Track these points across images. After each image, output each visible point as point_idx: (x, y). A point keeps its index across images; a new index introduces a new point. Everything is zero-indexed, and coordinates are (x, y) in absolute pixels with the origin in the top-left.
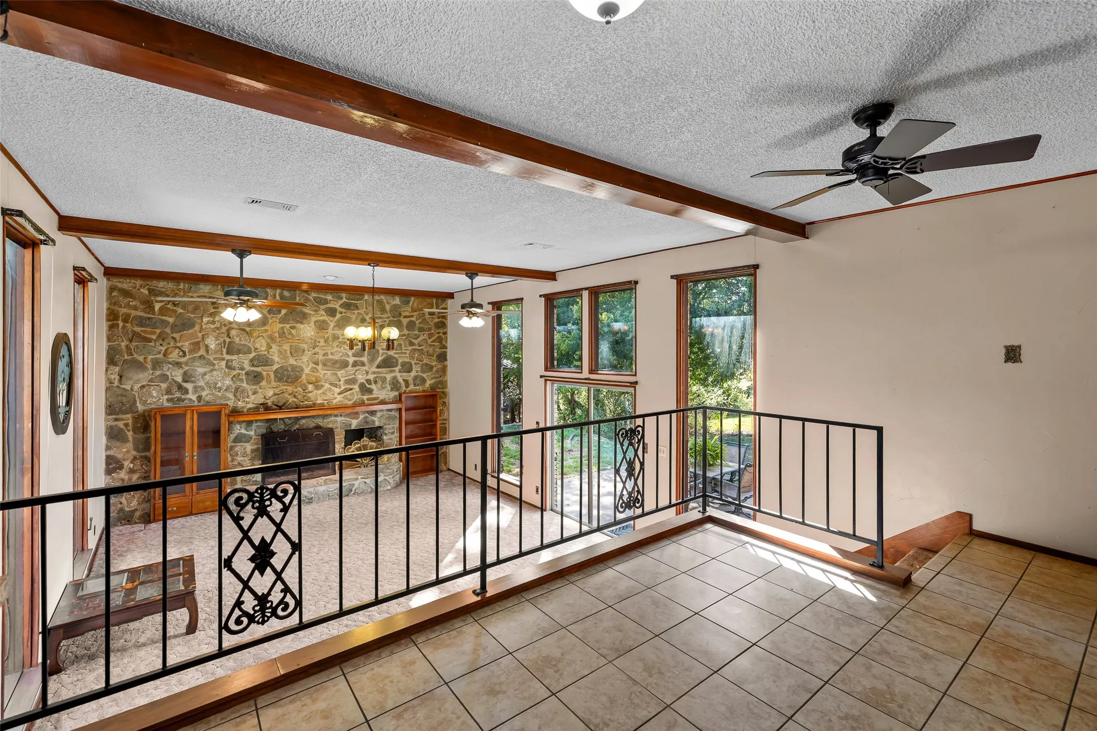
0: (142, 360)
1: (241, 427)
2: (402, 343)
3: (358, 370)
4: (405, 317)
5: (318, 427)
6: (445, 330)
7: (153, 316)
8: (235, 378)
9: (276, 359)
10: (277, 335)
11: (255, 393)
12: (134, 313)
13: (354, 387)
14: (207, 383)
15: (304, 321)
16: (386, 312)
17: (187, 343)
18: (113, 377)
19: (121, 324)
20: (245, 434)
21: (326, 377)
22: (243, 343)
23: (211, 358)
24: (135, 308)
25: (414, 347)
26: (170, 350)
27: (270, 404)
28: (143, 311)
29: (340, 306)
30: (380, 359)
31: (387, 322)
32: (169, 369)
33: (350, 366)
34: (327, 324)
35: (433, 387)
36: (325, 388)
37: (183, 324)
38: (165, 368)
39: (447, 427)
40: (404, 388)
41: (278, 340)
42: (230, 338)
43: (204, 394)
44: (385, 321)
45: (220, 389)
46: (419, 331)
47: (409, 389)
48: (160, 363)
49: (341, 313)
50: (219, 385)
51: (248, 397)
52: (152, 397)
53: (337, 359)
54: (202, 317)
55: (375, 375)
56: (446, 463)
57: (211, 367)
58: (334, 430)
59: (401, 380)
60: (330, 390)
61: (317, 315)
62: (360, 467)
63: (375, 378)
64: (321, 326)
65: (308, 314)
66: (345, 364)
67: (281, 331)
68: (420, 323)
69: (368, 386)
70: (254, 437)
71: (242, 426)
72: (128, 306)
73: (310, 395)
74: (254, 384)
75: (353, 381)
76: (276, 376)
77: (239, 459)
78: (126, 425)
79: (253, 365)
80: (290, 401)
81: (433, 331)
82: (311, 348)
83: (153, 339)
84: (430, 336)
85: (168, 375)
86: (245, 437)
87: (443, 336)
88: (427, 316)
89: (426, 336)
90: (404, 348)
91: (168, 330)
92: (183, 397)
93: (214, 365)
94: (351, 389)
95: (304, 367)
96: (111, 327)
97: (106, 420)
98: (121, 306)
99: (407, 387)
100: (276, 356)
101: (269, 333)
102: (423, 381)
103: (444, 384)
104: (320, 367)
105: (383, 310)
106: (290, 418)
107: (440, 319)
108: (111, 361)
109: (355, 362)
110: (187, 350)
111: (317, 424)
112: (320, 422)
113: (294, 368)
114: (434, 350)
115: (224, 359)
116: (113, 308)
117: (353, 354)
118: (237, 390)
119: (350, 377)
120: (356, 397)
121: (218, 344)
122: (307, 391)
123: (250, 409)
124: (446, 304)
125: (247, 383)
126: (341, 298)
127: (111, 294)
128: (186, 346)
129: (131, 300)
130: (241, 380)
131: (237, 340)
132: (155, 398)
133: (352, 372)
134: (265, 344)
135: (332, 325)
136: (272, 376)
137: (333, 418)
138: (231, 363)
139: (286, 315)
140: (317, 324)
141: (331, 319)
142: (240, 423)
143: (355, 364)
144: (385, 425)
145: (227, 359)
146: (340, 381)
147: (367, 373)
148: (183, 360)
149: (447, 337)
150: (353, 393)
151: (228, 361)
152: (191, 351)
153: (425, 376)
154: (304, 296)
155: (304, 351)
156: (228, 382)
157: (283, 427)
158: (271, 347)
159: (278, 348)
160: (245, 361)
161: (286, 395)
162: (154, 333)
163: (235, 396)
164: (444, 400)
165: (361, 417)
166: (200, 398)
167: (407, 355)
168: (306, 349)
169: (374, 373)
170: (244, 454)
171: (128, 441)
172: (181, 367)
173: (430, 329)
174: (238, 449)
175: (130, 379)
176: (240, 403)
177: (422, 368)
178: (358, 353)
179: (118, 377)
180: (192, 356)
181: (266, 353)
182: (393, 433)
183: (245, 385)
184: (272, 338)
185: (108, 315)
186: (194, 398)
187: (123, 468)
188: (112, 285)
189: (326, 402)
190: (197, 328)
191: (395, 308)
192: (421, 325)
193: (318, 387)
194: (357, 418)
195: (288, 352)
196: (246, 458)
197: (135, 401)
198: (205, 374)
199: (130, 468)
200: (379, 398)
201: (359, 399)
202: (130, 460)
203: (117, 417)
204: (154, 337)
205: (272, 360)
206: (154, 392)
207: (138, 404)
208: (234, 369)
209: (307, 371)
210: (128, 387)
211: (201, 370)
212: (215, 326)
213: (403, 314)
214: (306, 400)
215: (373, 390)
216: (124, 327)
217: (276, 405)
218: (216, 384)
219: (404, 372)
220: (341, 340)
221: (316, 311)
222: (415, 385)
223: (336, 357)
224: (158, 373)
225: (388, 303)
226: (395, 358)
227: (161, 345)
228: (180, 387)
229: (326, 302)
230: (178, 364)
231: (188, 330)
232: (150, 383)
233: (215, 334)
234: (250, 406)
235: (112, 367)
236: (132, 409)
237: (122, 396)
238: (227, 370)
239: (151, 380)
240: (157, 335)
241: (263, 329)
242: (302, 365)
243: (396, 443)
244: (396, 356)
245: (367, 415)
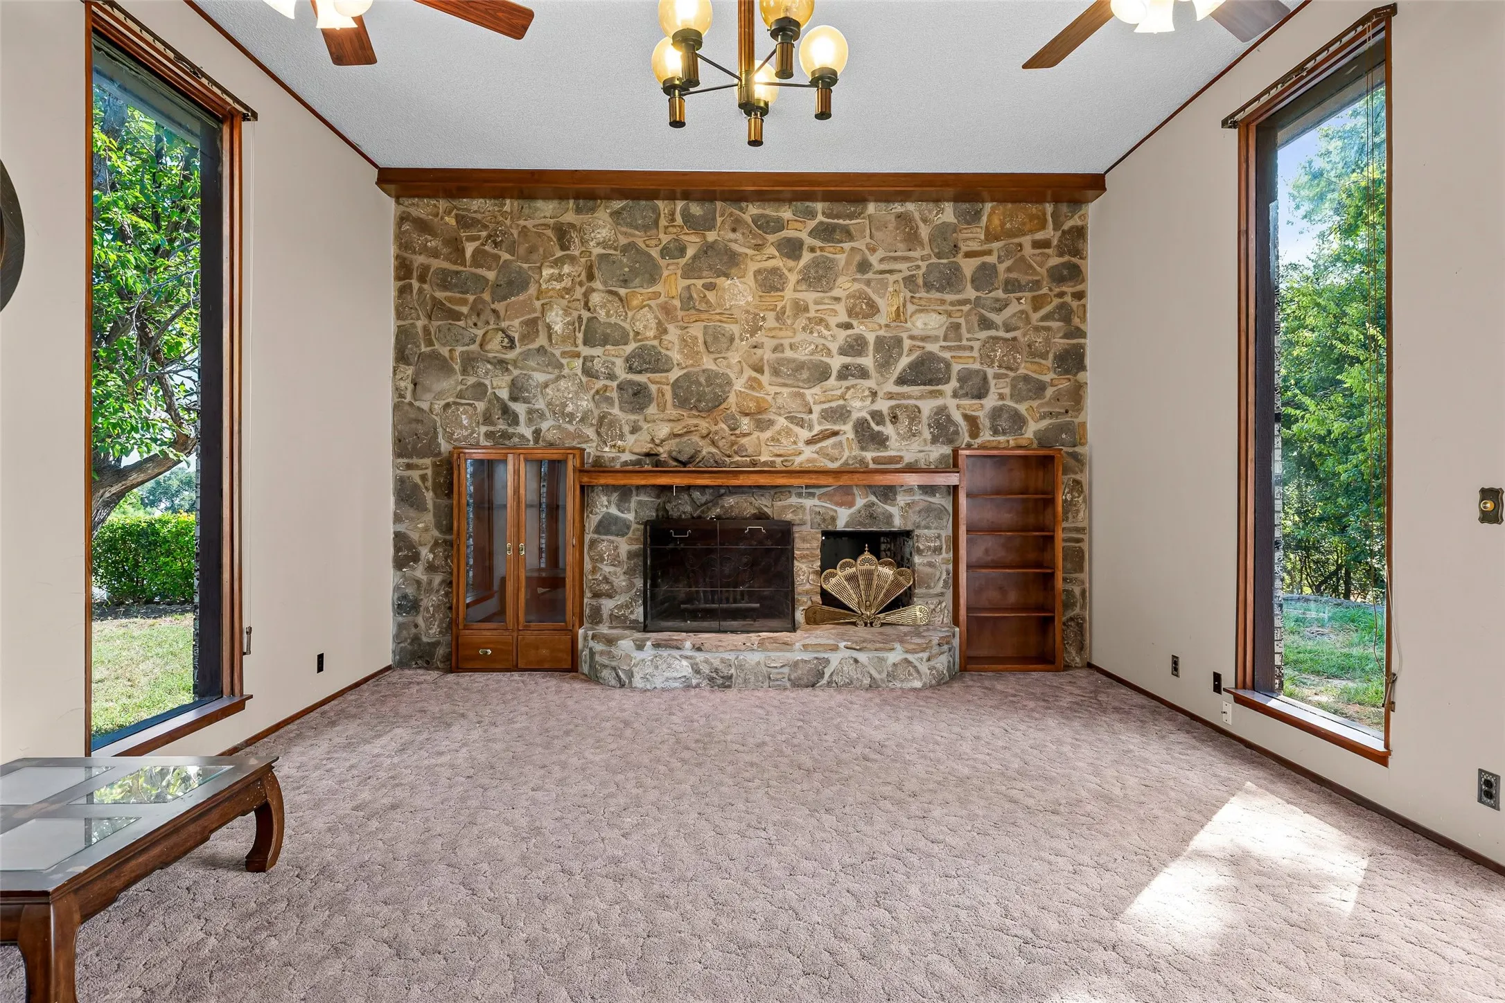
0: (447, 355)
1: (609, 502)
2: (962, 321)
3: (853, 386)
4: (968, 255)
5: (761, 516)
6: (1079, 288)
7: (461, 268)
8: (601, 396)
9: (676, 356)
10: (677, 303)
11: (635, 430)
12: (436, 264)
13: (843, 428)
14: (549, 404)
15: (733, 271)
16: (922, 244)
17: (516, 322)
18: (403, 384)
19: (416, 285)
20: (617, 518)
21: (780, 401)
22: (613, 320)
23: (557, 353)
24: (435, 254)
25: (993, 333)
26: (488, 337)
27: (664, 456)
28: (447, 259)
29: (810, 234)
30: (905, 361)
31: (924, 269)
32: (487, 373)
33: (834, 374)
34: (781, 276)
35: (1043, 439)
36: (777, 427)
37: (510, 283)
38: (481, 371)
39: (1085, 547)
40: (967, 439)
41: (680, 314)
42: (589, 310)
43: (545, 426)
44: (918, 267)
45: (571, 416)
46: (1006, 291)
47: (979, 441)
48: (473, 360)
49: (812, 250)
50: (570, 408)
51: (622, 437)
52: (461, 426)
53: (803, 358)
54: (540, 268)
55: (893, 403)
56: (1081, 648)
57: (556, 371)
58: (795, 529)
59: (957, 417)
60: (788, 432)
61: (758, 258)
62: (854, 624)
63: (892, 408)
64: (770, 282)
65: (740, 254)
66: (822, 374)
67: (686, 294)
68: (1009, 270)
69: (876, 428)
70: (634, 526)
71: (612, 499)
72: (425, 250)
73: (744, 441)
74: (633, 411)
75: (840, 414)
76: (675, 395)
77: (607, 569)
78: (423, 478)
79: (631, 369)
80: (704, 453)
81: (1045, 290)
82: (747, 332)
83: (462, 314)
84: (1037, 303)
85: (485, 386)
86: (615, 524)
87: (1075, 304)
88: (1028, 251)
89: (1025, 305)
90: (965, 335)
91: (486, 296)
92: (511, 430)
93: (561, 366)
94: (835, 434)
95: (732, 376)
96: (403, 291)
97: (396, 466)
98: (414, 252)
99: (974, 433)
100: (677, 347)
101: (662, 299)
102: (1018, 421)
103: (1077, 435)
104: (765, 379)
105: (912, 238)
106: (703, 488)
107: (1066, 258)
108: (401, 357)
109: (846, 367)
110: (516, 336)
111: (759, 509)
112: (764, 503)
113: (711, 377)
114: (1047, 340)
115: (578, 355)
116: (406, 255)
117: (840, 348)
118: (601, 419)
119: (834, 404)
120: (846, 454)
121: (568, 323)
122: (737, 432)
123: (625, 463)
124: (1083, 217)
125: (621, 409)
126: (812, 214)
127: (400, 228)
128: (515, 326)
129: (429, 238)
130: (609, 401)
131: (602, 314)
132: (466, 428)
133: (839, 392)
134: (653, 325)
135: (793, 278)
136: (669, 396)
137: (794, 500)
138: (590, 364)
139: (695, 257)
140: (759, 278)
141: (791, 263)
142: (608, 489)
143: (845, 373)
144: (918, 527)
145: (583, 354)
146: (811, 412)
147: (874, 394)
148: (511, 355)
149: (1084, 306)
150: (840, 442)
151: (585, 359)
152: (525, 338)
153: (1022, 408)
154: (731, 215)
155: (732, 340)
156: (585, 403)
157: (688, 508)
158: (665, 331)
159: (679, 332)
160: (615, 358)
161: (695, 438)
162: (464, 302)
163: (598, 434)
164: (1078, 477)
165: (860, 502)
166: (537, 433)
167: (976, 354)
168: (737, 336)
169: (890, 396)
170: (615, 562)
171: (426, 509)
172: (507, 369)
173: (1037, 284)
174: (603, 546)
175: (429, 390)
176: (607, 449)
177: (1014, 387)
178: (851, 347)
179: (410, 387)
180: (525, 348)
181: (656, 343)
182: (938, 550)
183: (616, 411)
184: (667, 310)
185: (397, 269)
186: (528, 432)
187: (419, 560)
188: (404, 212)
189: (779, 460)
190: (532, 290)
191: (943, 233)
192: (1013, 275)
193: (762, 425)
194: (851, 504)
195: (701, 341)
196: (618, 569)
197: (436, 433)
198: (546, 386)
199: (428, 562)
200: (901, 458)
201: (855, 457)
202: (429, 546)
203: (410, 461)
204: (465, 310)
205: (669, 359)
206: (464, 417)
207: (441, 440)
208: (597, 378)
209: (739, 385)
210: (425, 406)
211: (540, 377)
212: (563, 285)
213: (964, 248)
214: (736, 453)
215: (887, 439)
216: (420, 290)
217: (676, 460)
218: (565, 405)
219: (966, 395)
220: (812, 314)
221: (758, 247)
222: (996, 432)
223: (802, 355)
224: (471, 380)
225: (925, 221)
226: (944, 360)
227: (475, 325)
228: (505, 410)
229: (780, 225)
230: (502, 364)
231: (518, 295)
232: (458, 400)
233: (565, 302)
234: (626, 457)
235: (402, 367)
236: (430, 449)
237: (418, 421)
238: (584, 379)
239: (460, 395)
240: (469, 306)
241: (650, 290)
242: (728, 371)
243: (944, 576)
244: (947, 355)
245: (873, 498)
